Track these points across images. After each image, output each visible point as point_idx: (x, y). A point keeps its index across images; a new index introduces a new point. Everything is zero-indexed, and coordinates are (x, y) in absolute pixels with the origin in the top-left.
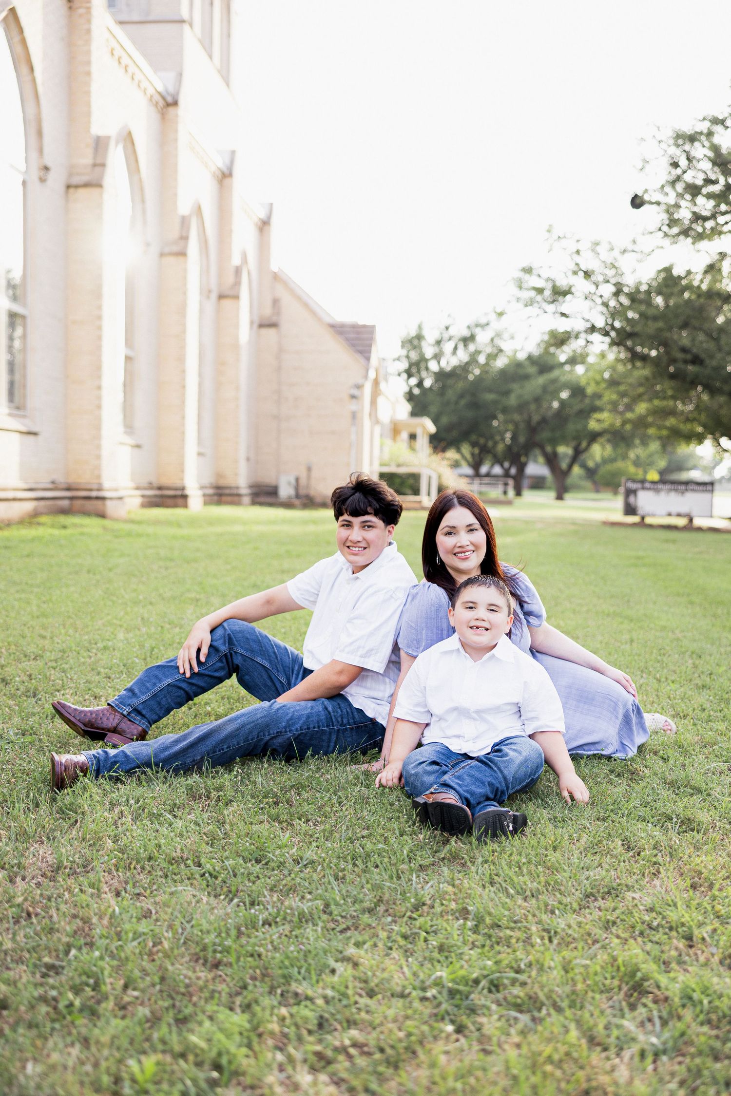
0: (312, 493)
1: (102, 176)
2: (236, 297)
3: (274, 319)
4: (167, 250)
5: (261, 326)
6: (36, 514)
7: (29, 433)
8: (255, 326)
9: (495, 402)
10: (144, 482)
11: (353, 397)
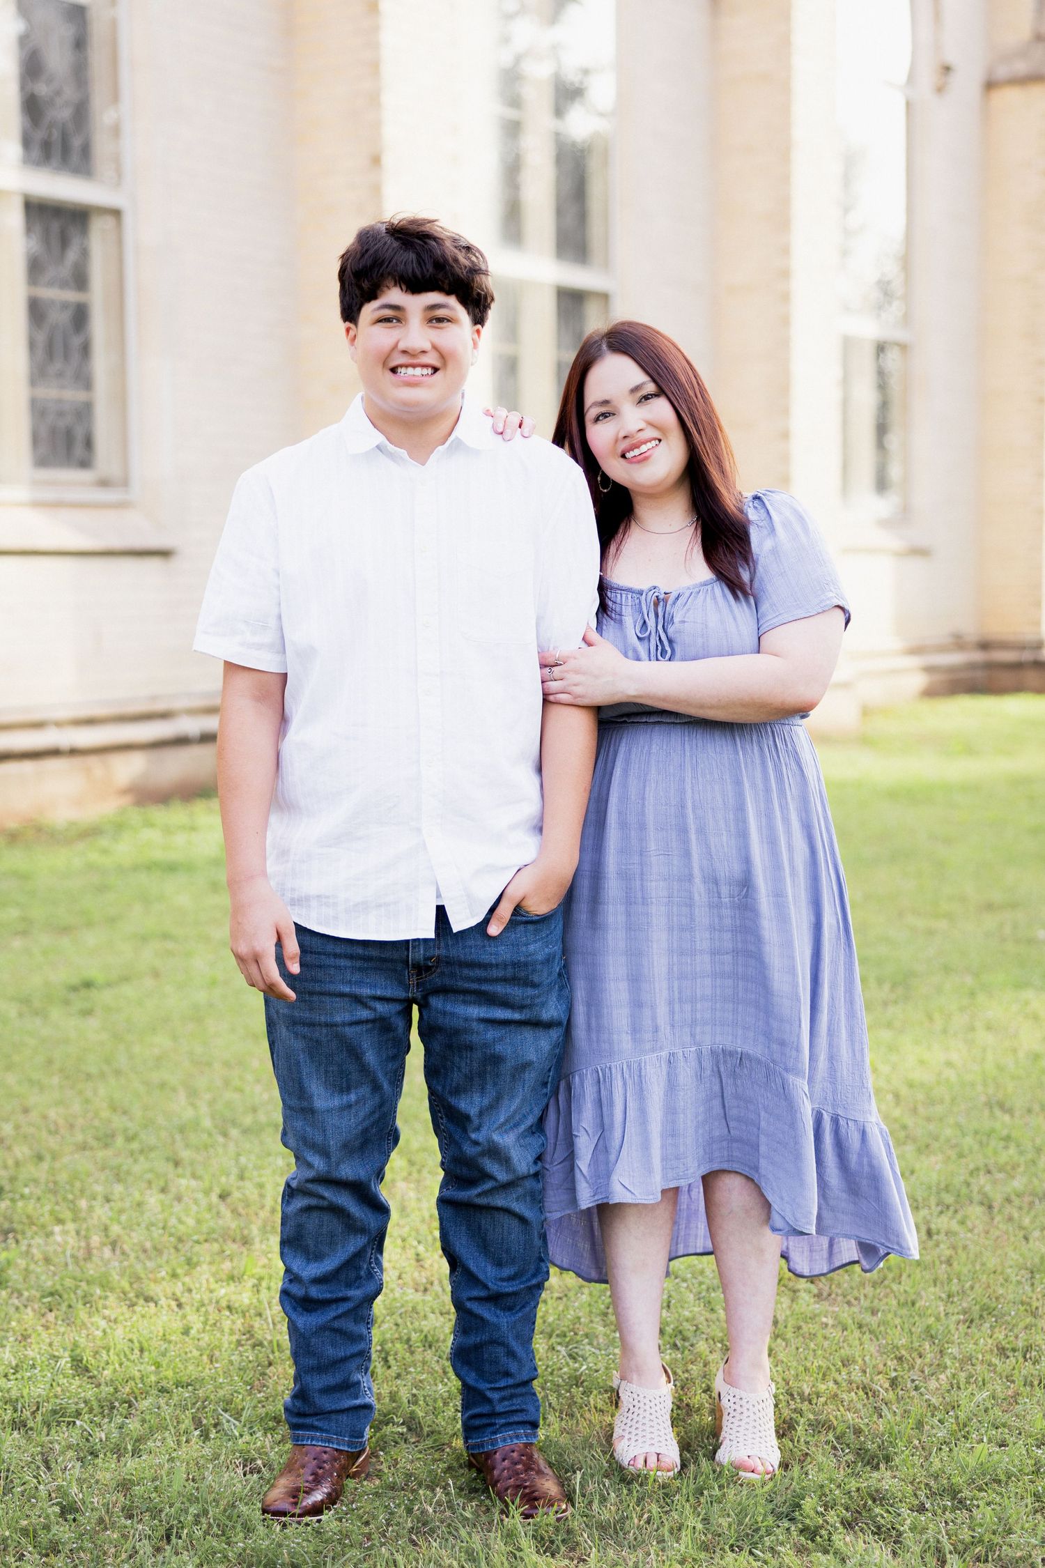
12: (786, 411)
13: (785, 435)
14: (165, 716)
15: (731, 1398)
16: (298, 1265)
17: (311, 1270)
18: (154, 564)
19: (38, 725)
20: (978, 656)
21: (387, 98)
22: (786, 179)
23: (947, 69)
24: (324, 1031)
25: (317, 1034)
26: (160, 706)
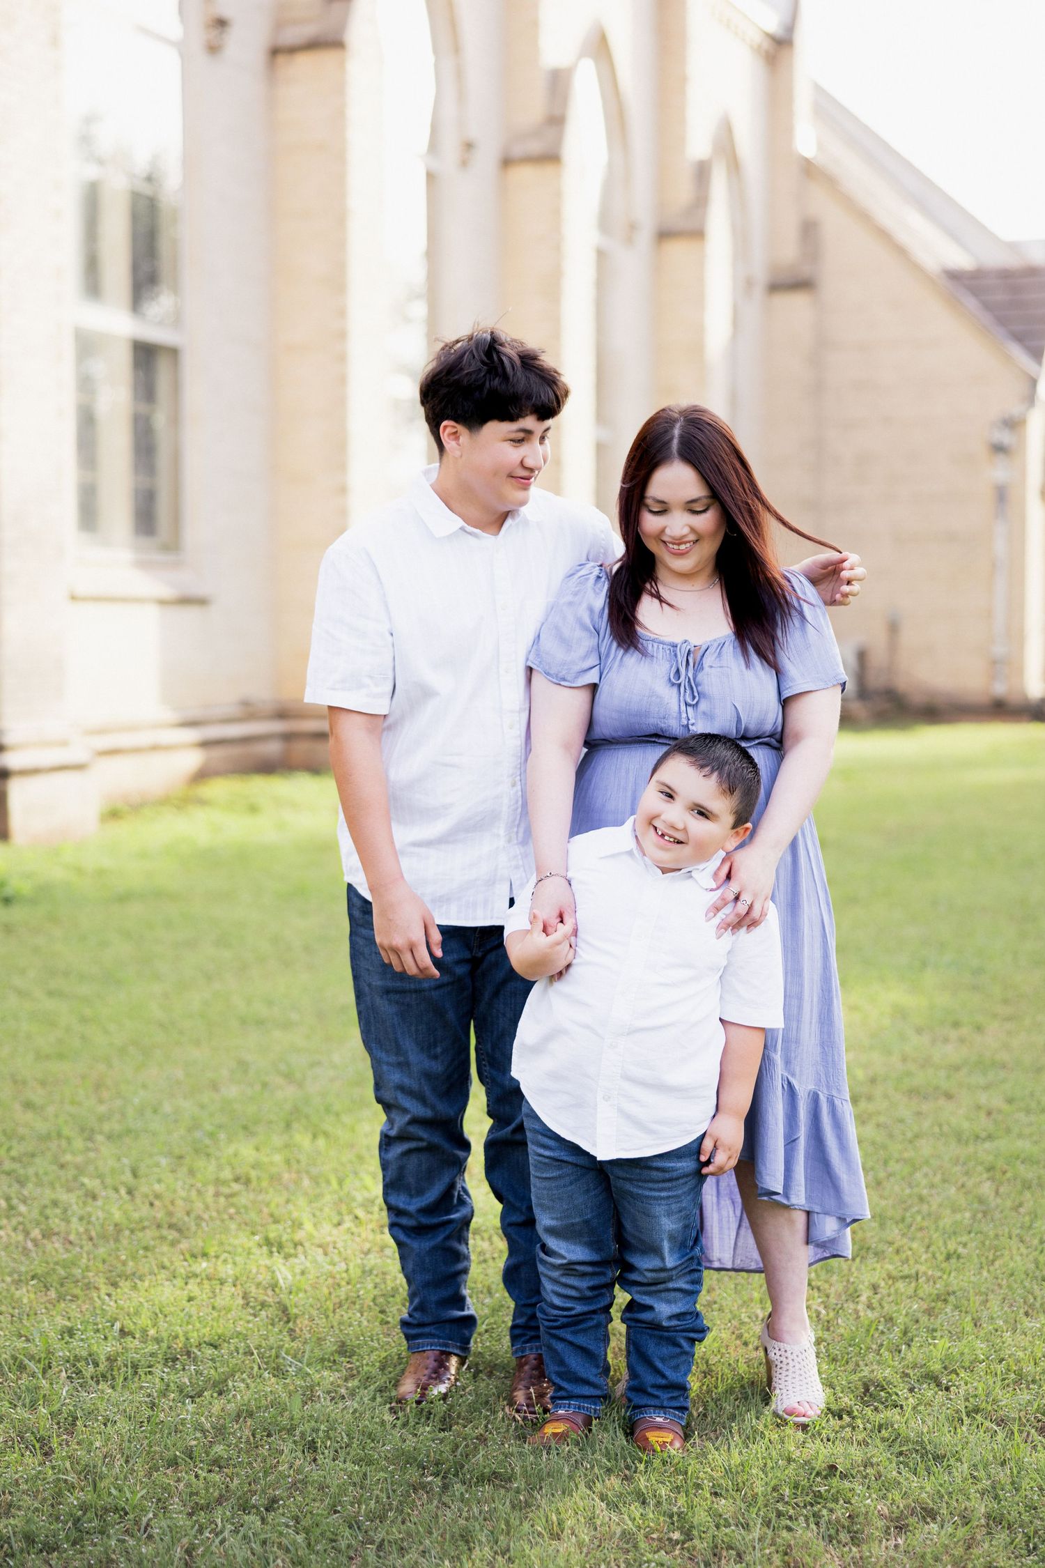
0: (902, 684)
1: (342, 25)
2: (697, 234)
3: (805, 270)
4: (518, 150)
5: (776, 287)
6: (202, 775)
7: (186, 601)
8: (759, 291)
11: (999, 449)
13: (343, 490)
15: (777, 1351)
16: (401, 1201)
17: (413, 1205)
23: (471, 145)
24: (414, 996)
25: (408, 999)
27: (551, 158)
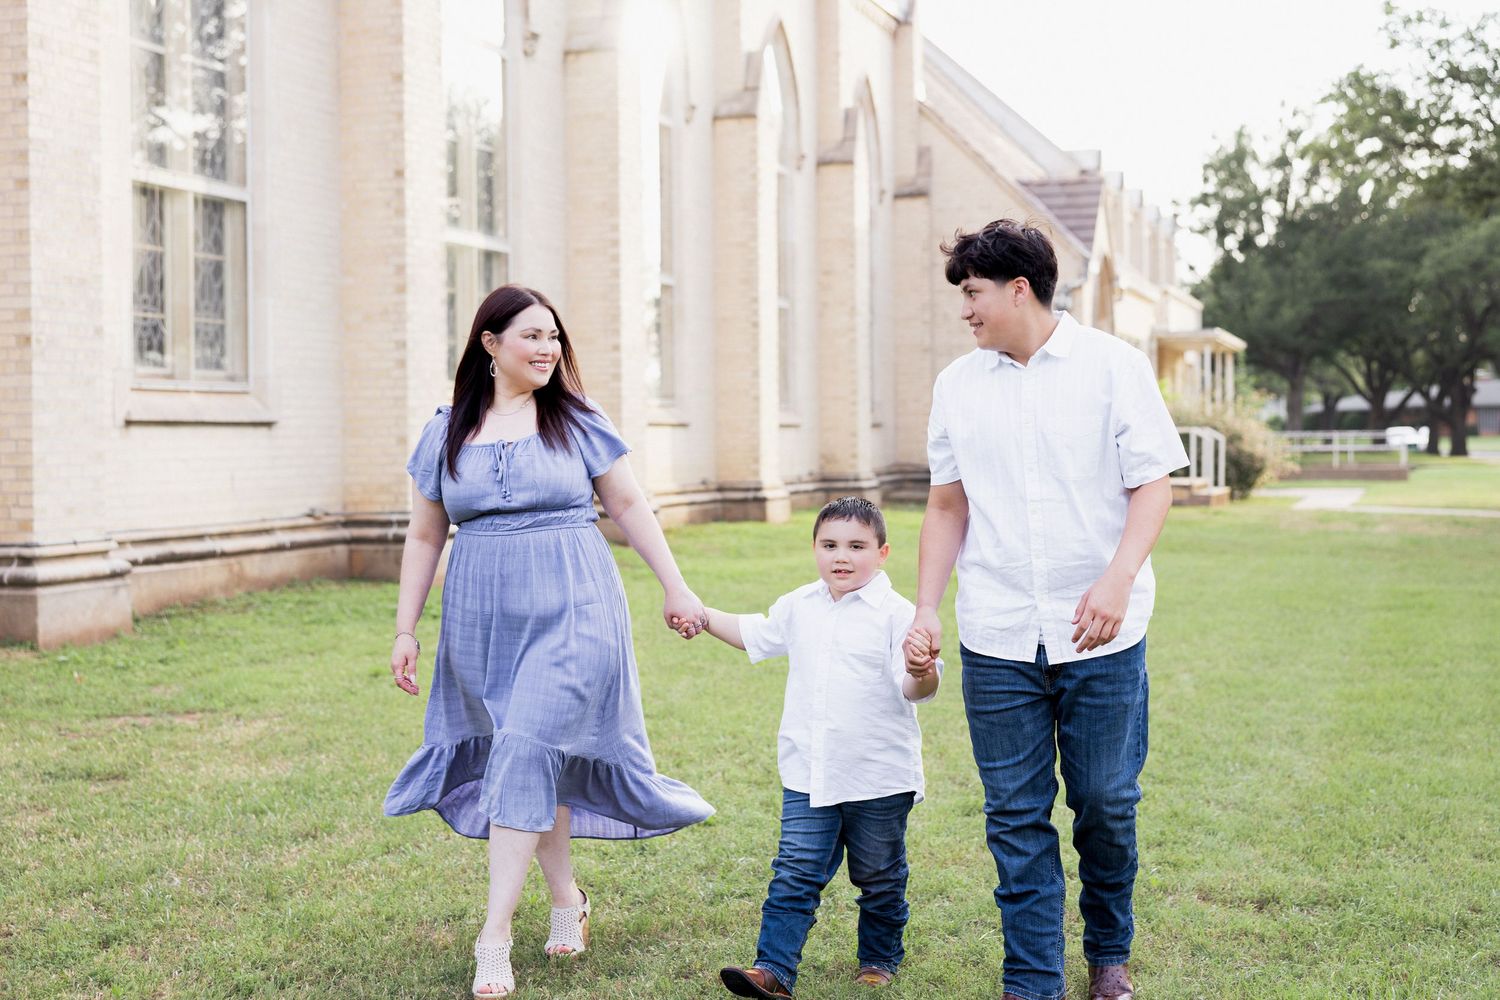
2: (849, 162)
3: (921, 183)
4: (724, 111)
5: (899, 198)
8: (888, 200)
9: (1393, 275)
10: (694, 481)
12: (617, 332)
13: (616, 348)
14: (267, 531)
18: (263, 431)
19: (200, 537)
20: (718, 496)
21: (407, 136)
22: (615, 181)
23: (693, 108)
26: (267, 525)
27: (750, 115)
